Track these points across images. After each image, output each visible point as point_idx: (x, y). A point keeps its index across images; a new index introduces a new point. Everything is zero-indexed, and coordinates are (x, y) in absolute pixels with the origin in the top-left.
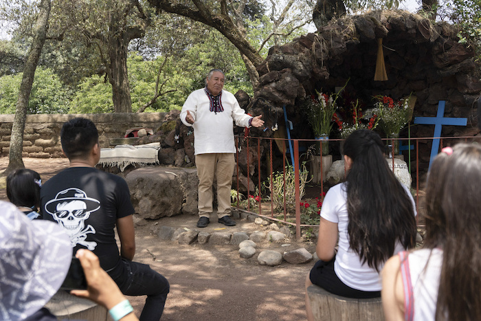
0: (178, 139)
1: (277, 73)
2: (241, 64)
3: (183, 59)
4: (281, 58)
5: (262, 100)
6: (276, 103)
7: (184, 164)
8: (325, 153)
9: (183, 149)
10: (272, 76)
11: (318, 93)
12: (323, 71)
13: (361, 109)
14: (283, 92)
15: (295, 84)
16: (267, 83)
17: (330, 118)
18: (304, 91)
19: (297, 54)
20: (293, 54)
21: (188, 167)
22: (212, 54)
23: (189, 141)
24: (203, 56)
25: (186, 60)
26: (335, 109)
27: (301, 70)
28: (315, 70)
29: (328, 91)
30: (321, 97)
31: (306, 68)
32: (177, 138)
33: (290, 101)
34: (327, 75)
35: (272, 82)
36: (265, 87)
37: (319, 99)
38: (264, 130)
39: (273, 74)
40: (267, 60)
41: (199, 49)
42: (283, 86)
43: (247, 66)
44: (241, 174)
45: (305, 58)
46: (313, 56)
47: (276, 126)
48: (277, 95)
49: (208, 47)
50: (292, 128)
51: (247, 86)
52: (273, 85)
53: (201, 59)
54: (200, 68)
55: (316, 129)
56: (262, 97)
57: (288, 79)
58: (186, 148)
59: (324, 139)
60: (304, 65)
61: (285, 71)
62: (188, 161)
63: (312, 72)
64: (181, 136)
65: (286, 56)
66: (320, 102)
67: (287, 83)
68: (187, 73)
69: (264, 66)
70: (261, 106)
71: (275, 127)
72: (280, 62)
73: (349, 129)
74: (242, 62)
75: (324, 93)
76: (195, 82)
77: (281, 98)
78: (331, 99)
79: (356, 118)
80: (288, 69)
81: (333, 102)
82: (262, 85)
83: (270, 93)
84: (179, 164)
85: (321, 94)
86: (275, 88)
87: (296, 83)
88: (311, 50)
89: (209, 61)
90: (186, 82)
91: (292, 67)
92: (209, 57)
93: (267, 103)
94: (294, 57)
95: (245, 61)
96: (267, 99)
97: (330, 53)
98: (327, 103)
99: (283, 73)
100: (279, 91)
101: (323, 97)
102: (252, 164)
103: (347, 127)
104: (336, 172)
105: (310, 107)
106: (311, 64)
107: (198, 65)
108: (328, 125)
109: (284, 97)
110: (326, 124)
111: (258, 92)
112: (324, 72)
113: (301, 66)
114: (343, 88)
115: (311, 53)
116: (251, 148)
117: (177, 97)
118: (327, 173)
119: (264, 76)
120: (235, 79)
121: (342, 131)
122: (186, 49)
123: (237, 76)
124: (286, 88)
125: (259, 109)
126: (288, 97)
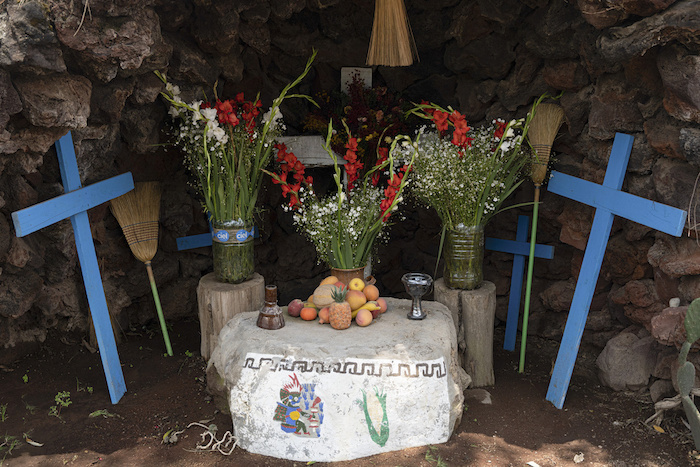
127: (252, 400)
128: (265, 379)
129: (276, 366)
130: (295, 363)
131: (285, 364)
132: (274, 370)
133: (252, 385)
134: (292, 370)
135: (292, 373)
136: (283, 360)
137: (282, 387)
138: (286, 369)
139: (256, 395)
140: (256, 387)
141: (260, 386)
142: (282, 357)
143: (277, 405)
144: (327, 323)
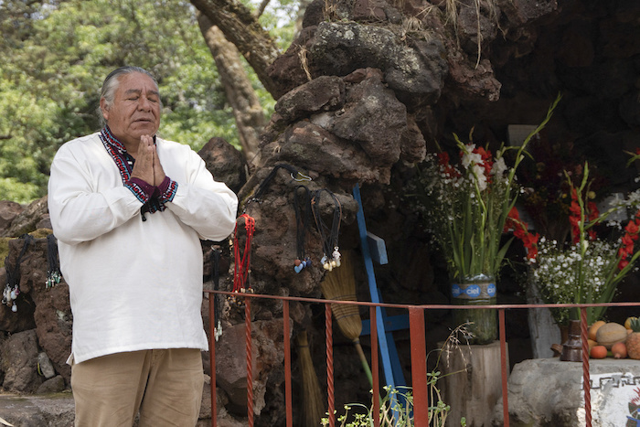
0: (17, 301)
1: (334, 84)
2: (199, 61)
3: (30, 46)
4: (349, 35)
5: (290, 171)
6: (335, 180)
7: (35, 382)
8: (486, 336)
9: (31, 334)
10: (319, 92)
11: (461, 145)
12: (482, 76)
13: (592, 195)
14: (357, 145)
15: (394, 119)
16: (304, 115)
17: (498, 225)
18: (420, 139)
19: (399, 22)
20: (386, 20)
21: (49, 391)
22: (114, 29)
23: (52, 307)
24: (89, 37)
25: (39, 49)
26: (513, 194)
27: (413, 74)
28: (456, 72)
29: (492, 139)
30: (472, 157)
31: (428, 67)
32: (10, 294)
33: (376, 173)
34: (493, 87)
35: (321, 111)
36: (299, 130)
37: (466, 163)
38: (298, 269)
39: (322, 87)
40: (300, 41)
41: (76, 14)
42: (356, 125)
43: (220, 65)
44: (223, 412)
45: (426, 34)
46: (451, 27)
47: (337, 254)
48: (336, 153)
49: (102, 12)
50: (384, 259)
51: (218, 124)
52: (324, 121)
53: (84, 45)
54: (79, 71)
55: (456, 260)
56: (290, 160)
57: (372, 102)
58: (42, 328)
59: (480, 290)
60: (422, 58)
61: (362, 77)
62: (49, 372)
63: (448, 80)
64: (25, 289)
65: (363, 28)
66: (465, 173)
67: (368, 115)
68: (41, 85)
69: (291, 61)
70: (285, 189)
71: (330, 257)
72: (345, 47)
73: (561, 257)
74: (203, 54)
75: (479, 143)
76: (65, 114)
77: (349, 164)
78: (501, 165)
79: (580, 224)
80: (370, 72)
81: (506, 173)
82: (286, 121)
83: (316, 149)
84: (19, 382)
85: (470, 148)
86: (331, 132)
87: (396, 114)
88: (443, 8)
89: (107, 50)
90: (38, 110)
91: (384, 65)
92: (107, 40)
93: (304, 180)
94: (389, 32)
95: (215, 51)
96: (306, 166)
97: (503, 19)
98: (491, 178)
99: (353, 83)
100: (343, 142)
101: (478, 158)
102: (260, 379)
103: (553, 253)
104: (525, 400)
105: (436, 189)
106: (444, 52)
107: (73, 63)
108: (493, 246)
109: (358, 159)
110: (488, 242)
111: (276, 146)
112: (483, 79)
113: (414, 59)
114: (536, 131)
115: (443, 18)
116: (255, 327)
117: (11, 156)
118: (493, 400)
119: (293, 93)
120: (183, 102)
121: (537, 266)
122: (37, 17)
123: (189, 95)
124: (367, 130)
125: (279, 200)
126: (372, 159)
127: (603, 417)
128: (611, 395)
129: (618, 383)
130: (634, 378)
131: (626, 379)
132: (617, 387)
133: (599, 403)
134: (635, 384)
135: (635, 387)
136: (623, 377)
137: (630, 401)
138: (628, 384)
139: (606, 411)
140: (604, 403)
141: (608, 402)
142: (620, 374)
143: (626, 420)
144: (627, 357)
